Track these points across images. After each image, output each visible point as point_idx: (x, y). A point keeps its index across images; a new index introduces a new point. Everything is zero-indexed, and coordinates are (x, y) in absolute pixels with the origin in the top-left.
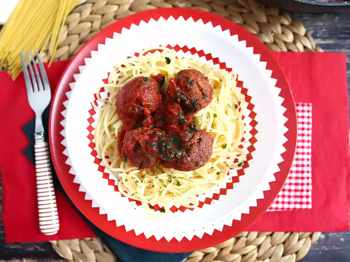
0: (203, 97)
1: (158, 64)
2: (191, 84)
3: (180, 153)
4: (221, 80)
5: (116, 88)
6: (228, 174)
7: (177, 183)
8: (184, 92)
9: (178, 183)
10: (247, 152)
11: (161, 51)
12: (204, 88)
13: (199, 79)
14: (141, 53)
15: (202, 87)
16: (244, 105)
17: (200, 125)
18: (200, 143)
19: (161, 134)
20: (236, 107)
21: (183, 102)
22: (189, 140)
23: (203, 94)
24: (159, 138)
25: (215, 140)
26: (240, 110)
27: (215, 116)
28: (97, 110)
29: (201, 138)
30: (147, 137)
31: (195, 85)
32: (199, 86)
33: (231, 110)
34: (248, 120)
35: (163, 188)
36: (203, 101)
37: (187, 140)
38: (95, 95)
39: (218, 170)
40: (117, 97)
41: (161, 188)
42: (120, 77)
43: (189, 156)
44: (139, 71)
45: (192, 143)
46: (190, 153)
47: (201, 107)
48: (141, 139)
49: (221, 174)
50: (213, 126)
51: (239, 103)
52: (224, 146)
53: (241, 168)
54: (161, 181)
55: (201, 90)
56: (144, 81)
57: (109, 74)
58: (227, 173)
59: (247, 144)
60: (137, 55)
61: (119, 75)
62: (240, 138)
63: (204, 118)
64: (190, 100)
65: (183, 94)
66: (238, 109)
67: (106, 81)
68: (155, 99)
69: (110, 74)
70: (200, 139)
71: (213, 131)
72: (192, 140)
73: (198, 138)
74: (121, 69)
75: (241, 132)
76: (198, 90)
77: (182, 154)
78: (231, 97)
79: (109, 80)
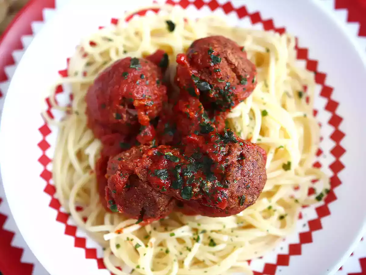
0: (238, 81)
1: (155, 33)
2: (216, 60)
3: (209, 184)
4: (268, 51)
5: (83, 85)
6: (300, 217)
7: (208, 241)
8: (205, 76)
9: (212, 241)
10: (330, 174)
11: (156, 11)
12: (239, 65)
13: (229, 51)
14: (121, 18)
15: (236, 65)
16: (315, 90)
17: (239, 133)
18: (243, 163)
19: (172, 155)
20: (300, 95)
21: (204, 96)
22: (224, 159)
23: (239, 77)
24: (169, 161)
25: (270, 157)
26: (308, 100)
27: (264, 113)
28: (54, 126)
29: (244, 153)
30: (148, 162)
31: (223, 62)
32: (230, 64)
33: (291, 103)
34: (325, 116)
35: (186, 252)
36: (240, 88)
37: (219, 159)
38: (48, 100)
39: (281, 210)
40: (87, 99)
41: (181, 254)
42: (89, 64)
43: (226, 187)
44: (121, 50)
45: (229, 163)
46: (228, 182)
47: (237, 100)
48: (137, 166)
49: (287, 218)
50: (263, 132)
51: (305, 88)
52: (287, 167)
53: (321, 203)
54: (180, 241)
55: (235, 70)
56: (133, 65)
57: (68, 60)
58: (297, 215)
59: (328, 160)
60: (115, 21)
61: (85, 61)
62: (314, 150)
63: (246, 120)
64: (217, 89)
65: (204, 81)
66: (303, 100)
67: (64, 73)
68: (155, 94)
69: (71, 61)
70: (242, 156)
71: (264, 140)
72: (229, 158)
73: (239, 153)
74: (89, 49)
75: (314, 138)
76: (228, 69)
77: (213, 185)
78: (289, 79)
79: (71, 72)
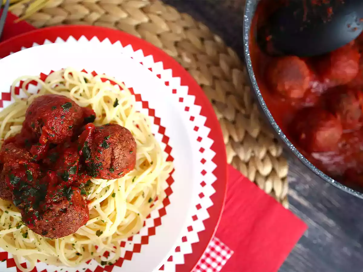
0: (109, 167)
2: (105, 146)
3: (31, 209)
4: (152, 163)
5: (47, 91)
6: (88, 262)
7: (25, 232)
8: (92, 148)
9: (27, 233)
10: (123, 255)
11: (121, 89)
12: (117, 159)
13: (120, 147)
14: (100, 76)
15: (116, 158)
16: (159, 205)
17: (89, 194)
18: (62, 214)
19: (32, 174)
20: (150, 200)
21: (83, 158)
22: (51, 204)
23: (111, 165)
24: (26, 175)
25: (95, 220)
26: (152, 206)
27: (113, 195)
28: (14, 98)
29: (68, 210)
30: (16, 166)
31: (108, 150)
32: (113, 154)
33: (141, 201)
34: (150, 223)
36: (106, 172)
37: (49, 201)
38: (22, 82)
39: (79, 251)
41: (4, 225)
42: (62, 83)
43: (39, 219)
44: (81, 91)
45: (51, 208)
46: (42, 217)
47: (100, 177)
48: (8, 163)
49: (80, 258)
50: (103, 204)
51: (157, 199)
52: (99, 233)
53: (103, 267)
54: (11, 219)
55: (113, 159)
56: (64, 106)
57: (52, 72)
58: (87, 260)
59: (129, 247)
60: (94, 74)
61: (62, 80)
62: (129, 235)
63: (99, 190)
64: (93, 161)
65: (90, 150)
66: (150, 204)
67: (43, 77)
68: (61, 132)
69: (53, 73)
70: (65, 211)
71: (99, 209)
72: (54, 206)
73: (64, 208)
75: (135, 229)
76: (108, 156)
77: (32, 211)
78: (151, 186)
79: (47, 79)
